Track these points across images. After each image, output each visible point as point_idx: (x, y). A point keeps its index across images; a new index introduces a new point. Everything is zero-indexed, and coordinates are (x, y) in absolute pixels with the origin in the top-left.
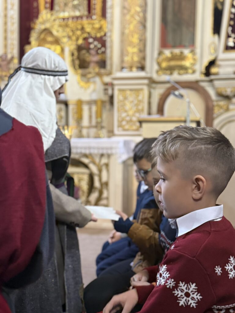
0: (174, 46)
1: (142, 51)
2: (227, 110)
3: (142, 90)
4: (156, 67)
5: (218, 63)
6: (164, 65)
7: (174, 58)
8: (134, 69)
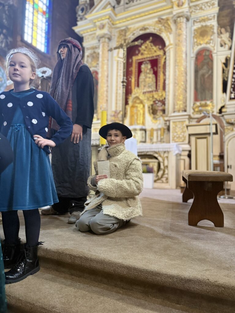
0: (202, 100)
1: (185, 102)
2: (233, 130)
3: (185, 121)
4: (192, 111)
5: (226, 106)
6: (196, 110)
7: (201, 106)
8: (181, 111)
